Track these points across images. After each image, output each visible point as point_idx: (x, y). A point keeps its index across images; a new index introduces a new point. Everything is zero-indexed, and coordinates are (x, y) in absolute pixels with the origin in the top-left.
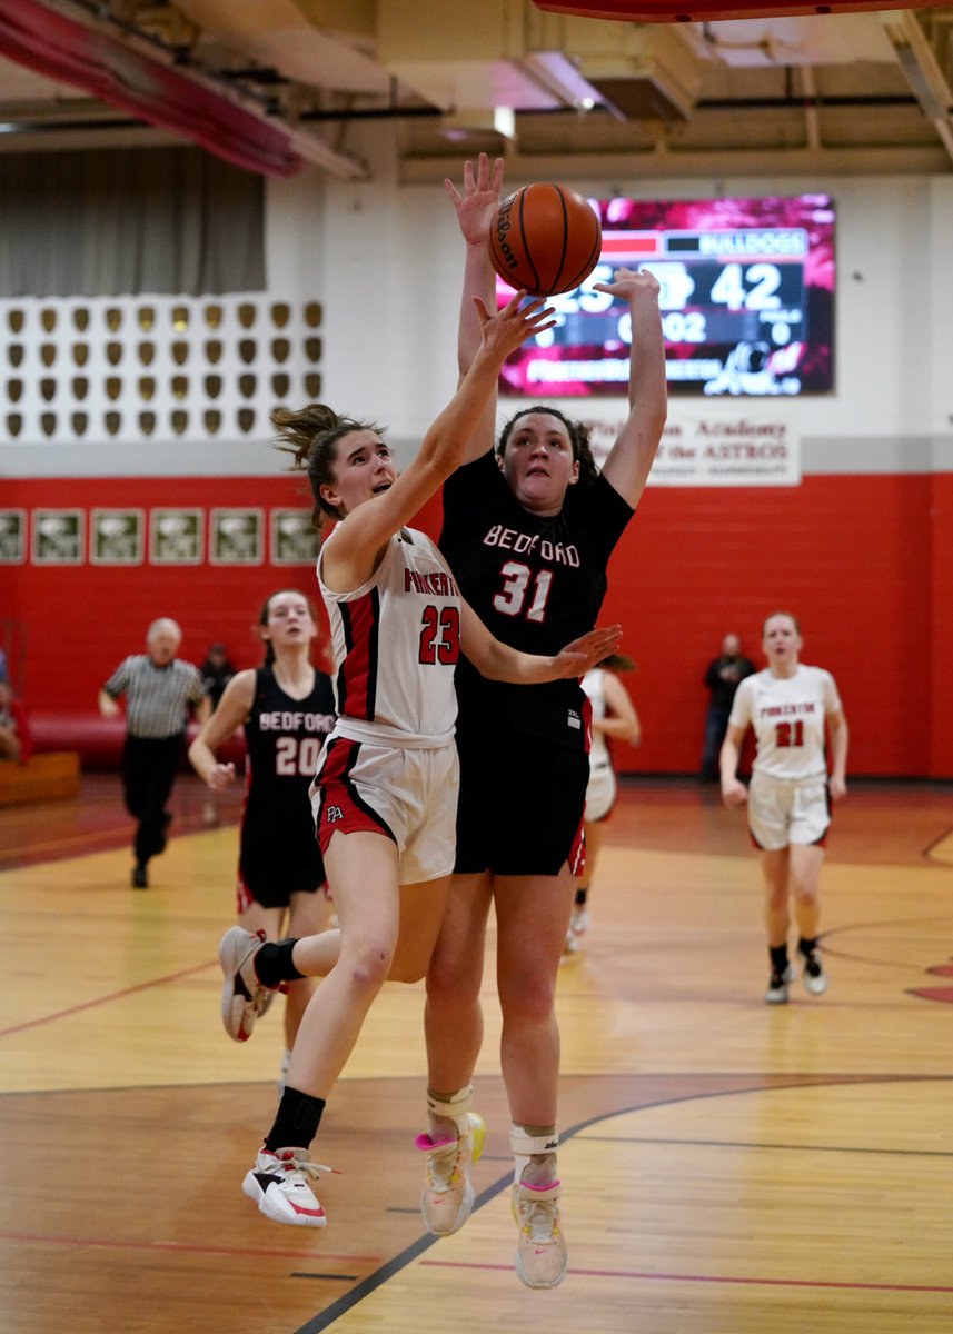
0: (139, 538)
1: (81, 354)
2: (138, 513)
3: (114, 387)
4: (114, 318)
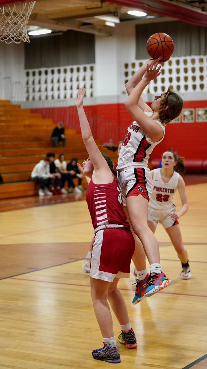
0: (193, 116)
1: (178, 71)
2: (193, 110)
3: (186, 79)
4: (185, 62)
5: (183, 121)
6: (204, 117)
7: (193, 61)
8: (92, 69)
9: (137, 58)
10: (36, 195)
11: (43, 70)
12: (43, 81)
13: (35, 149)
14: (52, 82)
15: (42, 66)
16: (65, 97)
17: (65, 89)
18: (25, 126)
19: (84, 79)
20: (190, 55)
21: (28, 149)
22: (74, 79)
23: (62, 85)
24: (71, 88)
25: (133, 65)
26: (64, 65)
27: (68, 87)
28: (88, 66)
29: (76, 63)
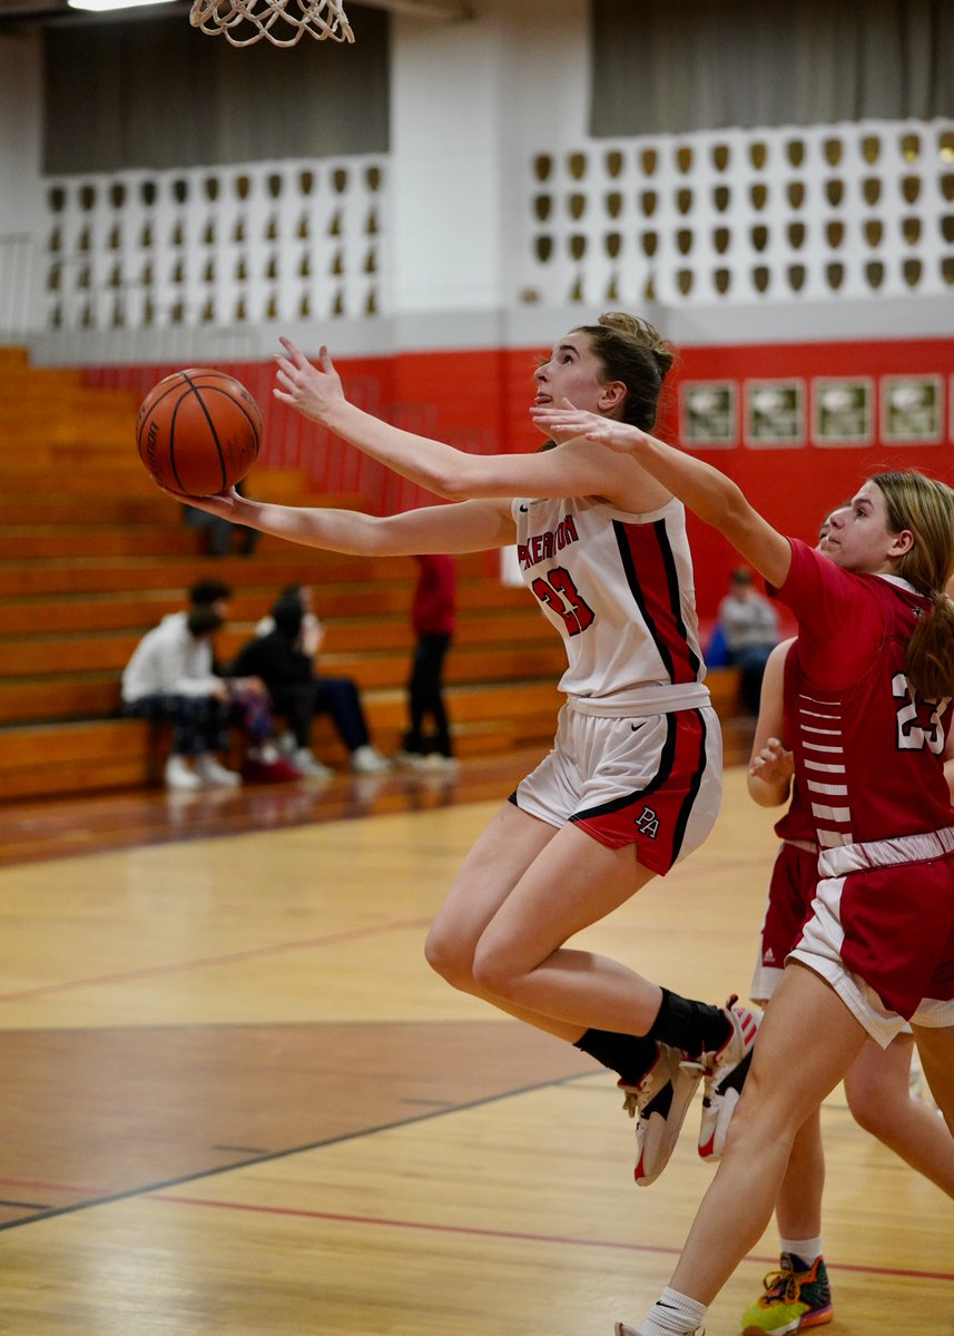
0: (868, 413)
1: (796, 194)
2: (866, 383)
3: (835, 233)
4: (833, 151)
5: (819, 440)
6: (921, 418)
7: (871, 148)
8: (374, 178)
9: (597, 129)
10: (155, 784)
11: (133, 179)
12: (131, 236)
13: (116, 563)
14: (178, 238)
15: (128, 161)
16: (241, 313)
17: (242, 274)
18: (59, 452)
19: (335, 229)
20: (858, 116)
21: (82, 563)
22: (287, 227)
23: (227, 256)
24: (272, 272)
25: (578, 165)
26: (239, 158)
27: (257, 267)
28: (356, 166)
29: (296, 151)
